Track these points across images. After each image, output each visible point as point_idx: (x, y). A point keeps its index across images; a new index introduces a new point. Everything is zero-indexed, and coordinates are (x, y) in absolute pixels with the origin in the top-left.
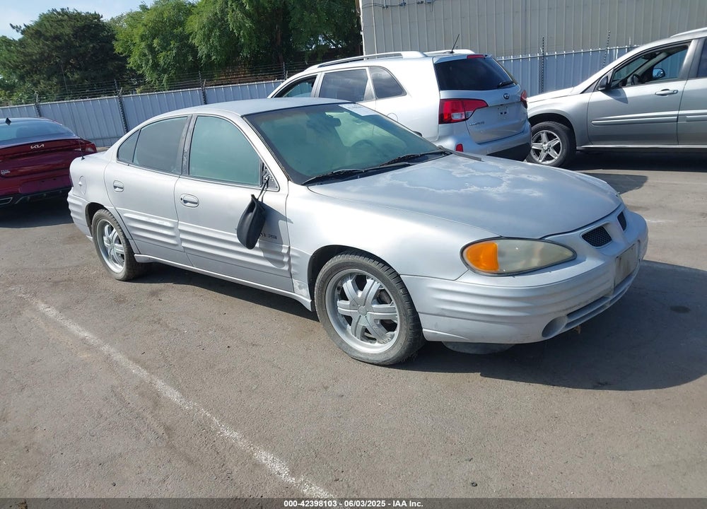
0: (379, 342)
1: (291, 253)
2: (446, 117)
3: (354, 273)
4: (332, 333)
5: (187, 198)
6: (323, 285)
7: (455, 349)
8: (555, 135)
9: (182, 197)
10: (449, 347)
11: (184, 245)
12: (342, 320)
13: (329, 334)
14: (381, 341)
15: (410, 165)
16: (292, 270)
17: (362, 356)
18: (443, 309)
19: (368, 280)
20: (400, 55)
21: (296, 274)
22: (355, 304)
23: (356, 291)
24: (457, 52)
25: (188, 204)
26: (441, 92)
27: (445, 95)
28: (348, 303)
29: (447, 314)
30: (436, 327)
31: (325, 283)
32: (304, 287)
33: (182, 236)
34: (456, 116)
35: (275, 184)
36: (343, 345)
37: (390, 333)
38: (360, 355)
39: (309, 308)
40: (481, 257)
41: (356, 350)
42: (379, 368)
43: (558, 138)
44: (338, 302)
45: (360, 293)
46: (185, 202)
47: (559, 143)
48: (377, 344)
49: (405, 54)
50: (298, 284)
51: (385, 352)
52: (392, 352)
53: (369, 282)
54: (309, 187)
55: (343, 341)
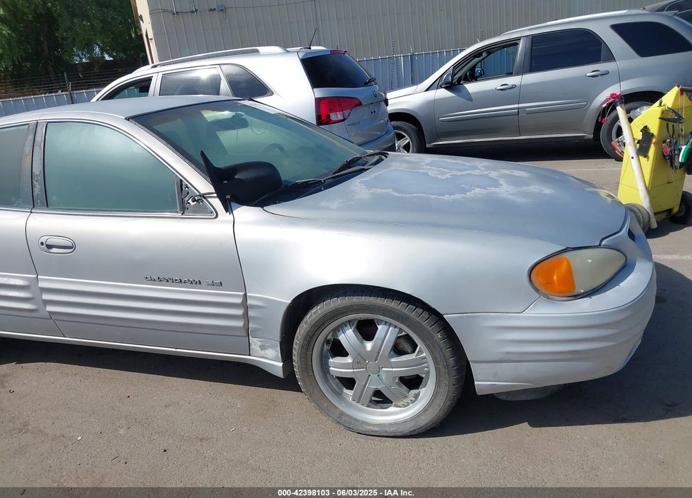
0: (396, 406)
1: (249, 302)
2: (324, 118)
3: (355, 320)
4: (325, 405)
5: (52, 241)
6: (309, 342)
7: (509, 399)
8: (404, 134)
9: (43, 240)
10: (502, 397)
11: (50, 308)
12: (335, 384)
13: (319, 407)
14: (400, 403)
15: (365, 170)
16: (251, 325)
17: (376, 429)
18: (508, 353)
19: (380, 327)
20: (257, 51)
21: (257, 330)
22: (360, 360)
23: (362, 342)
24: (313, 48)
25: (54, 250)
26: (315, 90)
27: (319, 93)
28: (349, 360)
29: (513, 358)
30: (496, 377)
31: (311, 338)
32: (272, 347)
33: (46, 297)
34: (333, 117)
35: (206, 208)
36: (344, 418)
37: (414, 392)
38: (371, 428)
39: (280, 374)
40: (555, 278)
41: (364, 423)
42: (405, 440)
43: (407, 137)
44: (331, 360)
45: (369, 345)
46: (49, 247)
47: (409, 143)
48: (392, 409)
49: (262, 49)
50: (260, 344)
51: (413, 419)
52: (423, 417)
53: (381, 328)
54: (265, 208)
55: (342, 414)
